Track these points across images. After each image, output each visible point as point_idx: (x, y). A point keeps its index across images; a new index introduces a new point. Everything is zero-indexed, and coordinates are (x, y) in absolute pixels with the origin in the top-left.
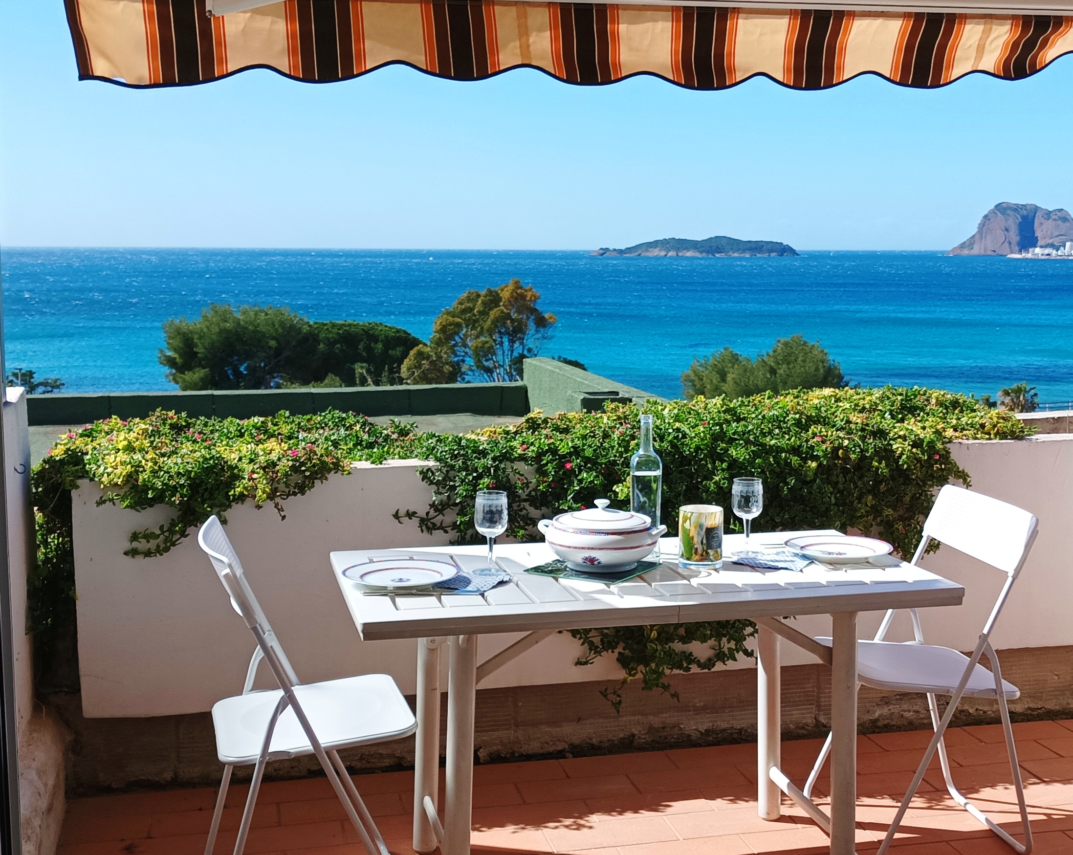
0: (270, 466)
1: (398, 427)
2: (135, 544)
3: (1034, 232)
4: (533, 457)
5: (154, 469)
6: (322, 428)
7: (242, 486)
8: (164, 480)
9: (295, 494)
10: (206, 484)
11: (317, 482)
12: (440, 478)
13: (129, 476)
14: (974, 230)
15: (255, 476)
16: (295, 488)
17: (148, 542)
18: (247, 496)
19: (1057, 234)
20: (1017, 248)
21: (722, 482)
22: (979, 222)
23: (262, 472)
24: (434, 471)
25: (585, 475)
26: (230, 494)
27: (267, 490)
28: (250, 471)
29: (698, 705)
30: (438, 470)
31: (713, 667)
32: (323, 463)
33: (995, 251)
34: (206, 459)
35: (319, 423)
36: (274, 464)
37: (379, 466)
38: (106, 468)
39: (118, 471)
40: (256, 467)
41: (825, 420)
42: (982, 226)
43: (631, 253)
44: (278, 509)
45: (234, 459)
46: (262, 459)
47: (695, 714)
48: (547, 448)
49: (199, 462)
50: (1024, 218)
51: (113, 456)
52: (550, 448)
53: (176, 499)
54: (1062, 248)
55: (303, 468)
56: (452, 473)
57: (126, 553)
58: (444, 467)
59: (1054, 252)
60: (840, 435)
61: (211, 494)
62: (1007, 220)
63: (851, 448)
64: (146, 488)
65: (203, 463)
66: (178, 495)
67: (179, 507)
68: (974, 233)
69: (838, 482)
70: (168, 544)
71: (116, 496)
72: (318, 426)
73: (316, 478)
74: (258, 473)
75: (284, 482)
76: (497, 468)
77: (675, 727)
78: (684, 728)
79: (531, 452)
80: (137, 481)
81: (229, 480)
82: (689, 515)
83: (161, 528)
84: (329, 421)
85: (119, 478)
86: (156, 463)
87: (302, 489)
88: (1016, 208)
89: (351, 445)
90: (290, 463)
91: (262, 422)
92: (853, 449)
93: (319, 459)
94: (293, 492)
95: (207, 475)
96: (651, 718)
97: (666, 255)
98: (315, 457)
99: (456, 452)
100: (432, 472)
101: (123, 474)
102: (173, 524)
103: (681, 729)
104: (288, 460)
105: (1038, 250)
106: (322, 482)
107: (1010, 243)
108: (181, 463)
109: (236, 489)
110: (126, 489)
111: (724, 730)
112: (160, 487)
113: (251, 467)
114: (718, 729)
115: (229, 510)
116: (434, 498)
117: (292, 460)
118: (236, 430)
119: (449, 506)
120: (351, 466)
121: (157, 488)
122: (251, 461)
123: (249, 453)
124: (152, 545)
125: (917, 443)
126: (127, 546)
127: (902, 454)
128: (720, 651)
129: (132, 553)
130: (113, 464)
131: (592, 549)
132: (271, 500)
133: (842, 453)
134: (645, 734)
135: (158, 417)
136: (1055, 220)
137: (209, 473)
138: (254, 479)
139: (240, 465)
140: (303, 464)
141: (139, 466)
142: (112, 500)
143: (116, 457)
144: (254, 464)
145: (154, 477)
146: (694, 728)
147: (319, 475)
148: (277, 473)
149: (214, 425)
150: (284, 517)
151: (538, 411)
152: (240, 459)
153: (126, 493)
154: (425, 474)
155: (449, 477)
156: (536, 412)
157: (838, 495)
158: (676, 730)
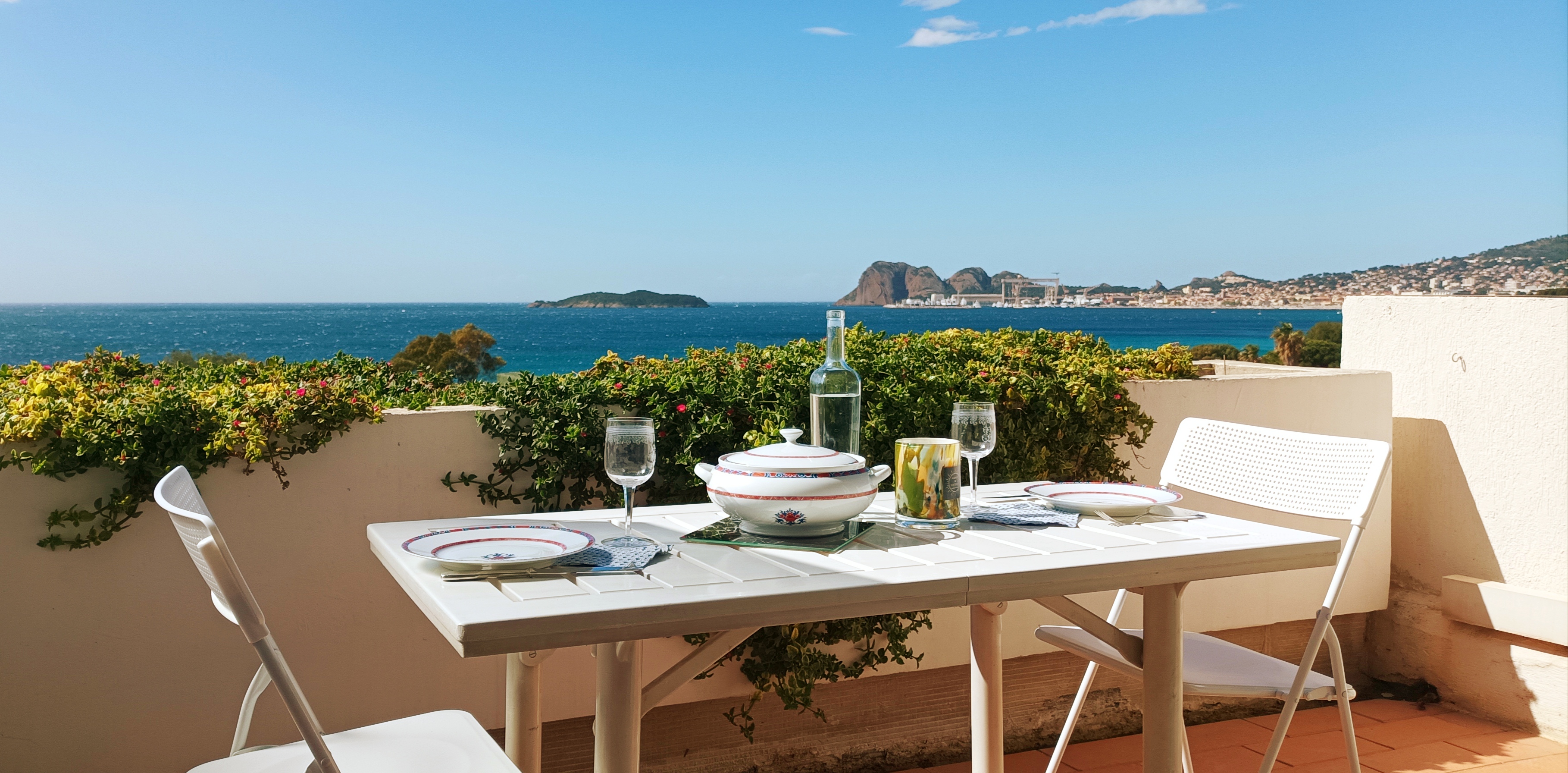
0: (263, 413)
1: (432, 376)
2: (56, 530)
3: (905, 286)
4: (633, 398)
5: (86, 416)
6: (331, 375)
7: (223, 437)
8: (102, 431)
9: (302, 451)
10: (168, 436)
11: (335, 434)
12: (509, 428)
13: (47, 426)
14: (856, 285)
15: (243, 424)
16: (302, 443)
17: (76, 524)
18: (231, 454)
19: (924, 287)
20: (891, 300)
21: (880, 427)
22: (860, 277)
23: (253, 419)
24: (498, 417)
25: (707, 419)
26: (205, 449)
27: (262, 442)
28: (235, 417)
29: (833, 723)
30: (504, 417)
31: (860, 673)
32: (344, 405)
33: (873, 302)
34: (167, 401)
35: (326, 369)
36: (271, 410)
37: (421, 412)
38: (8, 416)
39: (28, 419)
40: (243, 412)
41: (979, 355)
42: (862, 281)
43: (563, 305)
44: (278, 472)
45: (211, 404)
46: (253, 402)
47: (829, 736)
48: (652, 385)
49: (157, 404)
50: (896, 273)
51: (22, 400)
52: (655, 385)
53: (121, 458)
54: (928, 299)
55: (314, 413)
56: (524, 421)
57: (41, 544)
58: (513, 412)
59: (922, 303)
60: (1005, 371)
61: (176, 451)
62: (882, 276)
63: (1021, 387)
64: (72, 442)
65: (163, 404)
66: (124, 452)
67: (127, 472)
68: (856, 287)
69: (1008, 428)
70: (109, 528)
71: (24, 455)
72: (325, 372)
73: (333, 429)
74: (246, 421)
75: (286, 434)
76: (585, 412)
77: (806, 754)
78: (818, 754)
79: (632, 390)
80: (59, 433)
81: (203, 431)
82: (916, 449)
83: (98, 503)
84: (340, 367)
85: (30, 428)
86: (89, 408)
87: (312, 444)
88: (890, 266)
89: (373, 393)
90: (295, 407)
91: (248, 366)
92: (1024, 387)
93: (337, 401)
94: (300, 448)
95: (170, 423)
96: (776, 743)
97: (594, 307)
98: (332, 397)
99: (528, 392)
100: (496, 419)
101: (37, 422)
102: (116, 495)
103: (814, 756)
104: (292, 402)
105: (909, 301)
106: (341, 434)
107: (886, 296)
108: (128, 406)
109: (215, 442)
110: (42, 445)
111: (864, 754)
112: (96, 442)
113: (236, 412)
114: (858, 752)
115: (203, 475)
116: (501, 455)
117: (297, 403)
118: (212, 374)
119: (520, 466)
120: (383, 412)
121: (90, 443)
122: (236, 405)
123: (233, 394)
124: (84, 529)
125: (1094, 380)
126: (44, 532)
127: (1080, 393)
128: (869, 653)
129: (53, 542)
130: (21, 410)
131: (795, 498)
132: (267, 461)
133: (1011, 393)
134: (770, 766)
135: (98, 357)
136: (921, 275)
137: (173, 420)
138: (241, 429)
139: (220, 411)
140: (313, 408)
141: (63, 413)
142: (17, 461)
143: (26, 402)
144: (241, 410)
145: (87, 428)
146: (829, 753)
147: (338, 425)
148: (276, 421)
149: (179, 371)
150: (286, 484)
151: (612, 354)
152: (219, 404)
153: (40, 451)
154: (488, 423)
155: (519, 427)
156: (609, 356)
157: (1009, 445)
158: (808, 758)
